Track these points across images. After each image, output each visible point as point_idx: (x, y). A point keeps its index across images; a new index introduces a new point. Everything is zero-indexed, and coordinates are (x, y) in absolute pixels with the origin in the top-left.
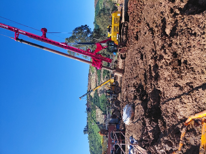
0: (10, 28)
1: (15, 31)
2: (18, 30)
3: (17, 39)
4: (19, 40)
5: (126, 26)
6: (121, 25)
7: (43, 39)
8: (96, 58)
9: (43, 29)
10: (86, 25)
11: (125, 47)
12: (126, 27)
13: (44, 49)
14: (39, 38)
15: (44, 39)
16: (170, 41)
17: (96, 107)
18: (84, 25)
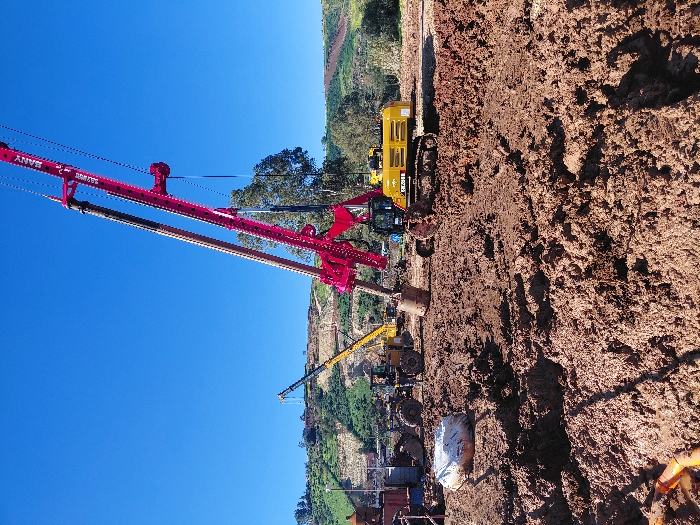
0: (48, 168)
1: (64, 174)
2: (74, 172)
3: (71, 201)
4: (76, 203)
5: (428, 146)
6: (412, 145)
7: (155, 199)
8: (335, 255)
9: (155, 166)
10: (299, 149)
11: (432, 216)
12: (428, 150)
13: (159, 232)
14: (142, 195)
15: (159, 197)
16: (581, 195)
17: (339, 425)
18: (292, 148)
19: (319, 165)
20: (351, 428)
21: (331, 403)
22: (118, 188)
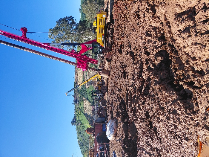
5: (111, 28)
7: (23, 39)
8: (81, 59)
9: (22, 28)
10: (71, 17)
11: (111, 52)
13: (25, 50)
14: (19, 38)
17: (84, 98)
18: (69, 16)
19: (77, 22)
20: (87, 99)
21: (82, 92)
22: (10, 35)
